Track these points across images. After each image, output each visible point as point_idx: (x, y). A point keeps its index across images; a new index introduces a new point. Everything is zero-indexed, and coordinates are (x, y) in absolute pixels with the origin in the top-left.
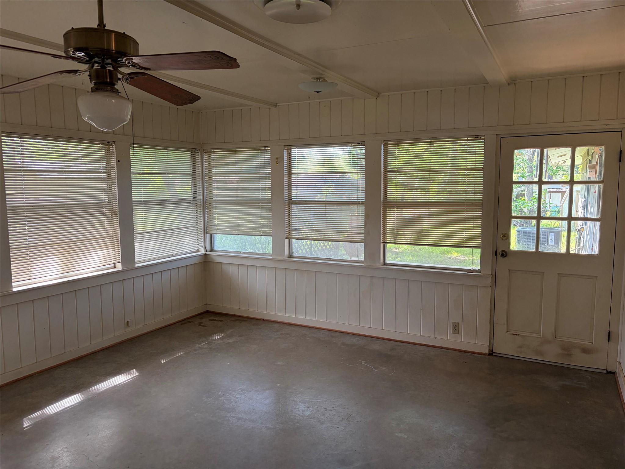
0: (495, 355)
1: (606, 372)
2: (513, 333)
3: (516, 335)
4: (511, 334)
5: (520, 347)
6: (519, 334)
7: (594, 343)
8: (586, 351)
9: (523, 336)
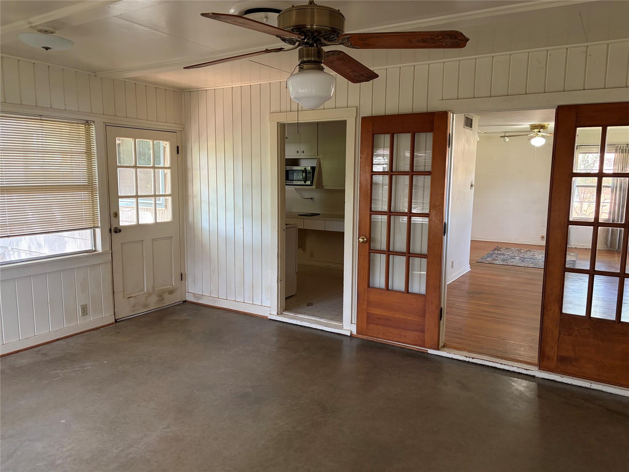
0: (119, 321)
1: (182, 302)
2: (129, 297)
3: (131, 297)
4: (126, 298)
5: (134, 306)
6: (130, 296)
7: (175, 285)
8: (171, 292)
9: (135, 297)
